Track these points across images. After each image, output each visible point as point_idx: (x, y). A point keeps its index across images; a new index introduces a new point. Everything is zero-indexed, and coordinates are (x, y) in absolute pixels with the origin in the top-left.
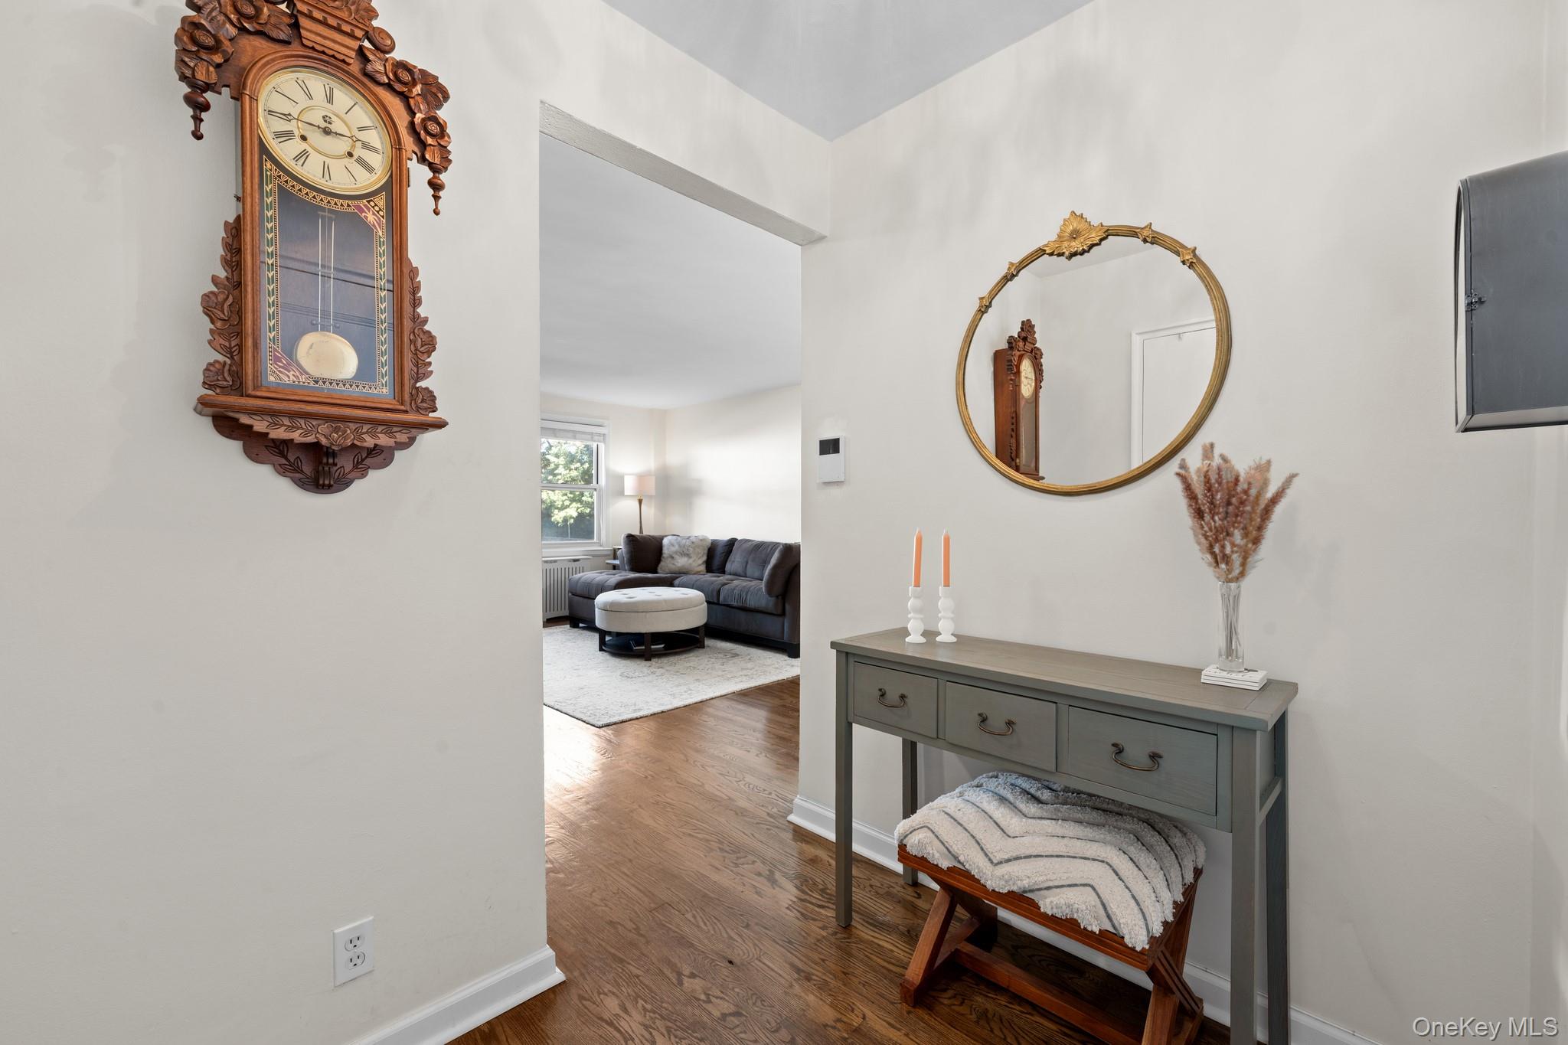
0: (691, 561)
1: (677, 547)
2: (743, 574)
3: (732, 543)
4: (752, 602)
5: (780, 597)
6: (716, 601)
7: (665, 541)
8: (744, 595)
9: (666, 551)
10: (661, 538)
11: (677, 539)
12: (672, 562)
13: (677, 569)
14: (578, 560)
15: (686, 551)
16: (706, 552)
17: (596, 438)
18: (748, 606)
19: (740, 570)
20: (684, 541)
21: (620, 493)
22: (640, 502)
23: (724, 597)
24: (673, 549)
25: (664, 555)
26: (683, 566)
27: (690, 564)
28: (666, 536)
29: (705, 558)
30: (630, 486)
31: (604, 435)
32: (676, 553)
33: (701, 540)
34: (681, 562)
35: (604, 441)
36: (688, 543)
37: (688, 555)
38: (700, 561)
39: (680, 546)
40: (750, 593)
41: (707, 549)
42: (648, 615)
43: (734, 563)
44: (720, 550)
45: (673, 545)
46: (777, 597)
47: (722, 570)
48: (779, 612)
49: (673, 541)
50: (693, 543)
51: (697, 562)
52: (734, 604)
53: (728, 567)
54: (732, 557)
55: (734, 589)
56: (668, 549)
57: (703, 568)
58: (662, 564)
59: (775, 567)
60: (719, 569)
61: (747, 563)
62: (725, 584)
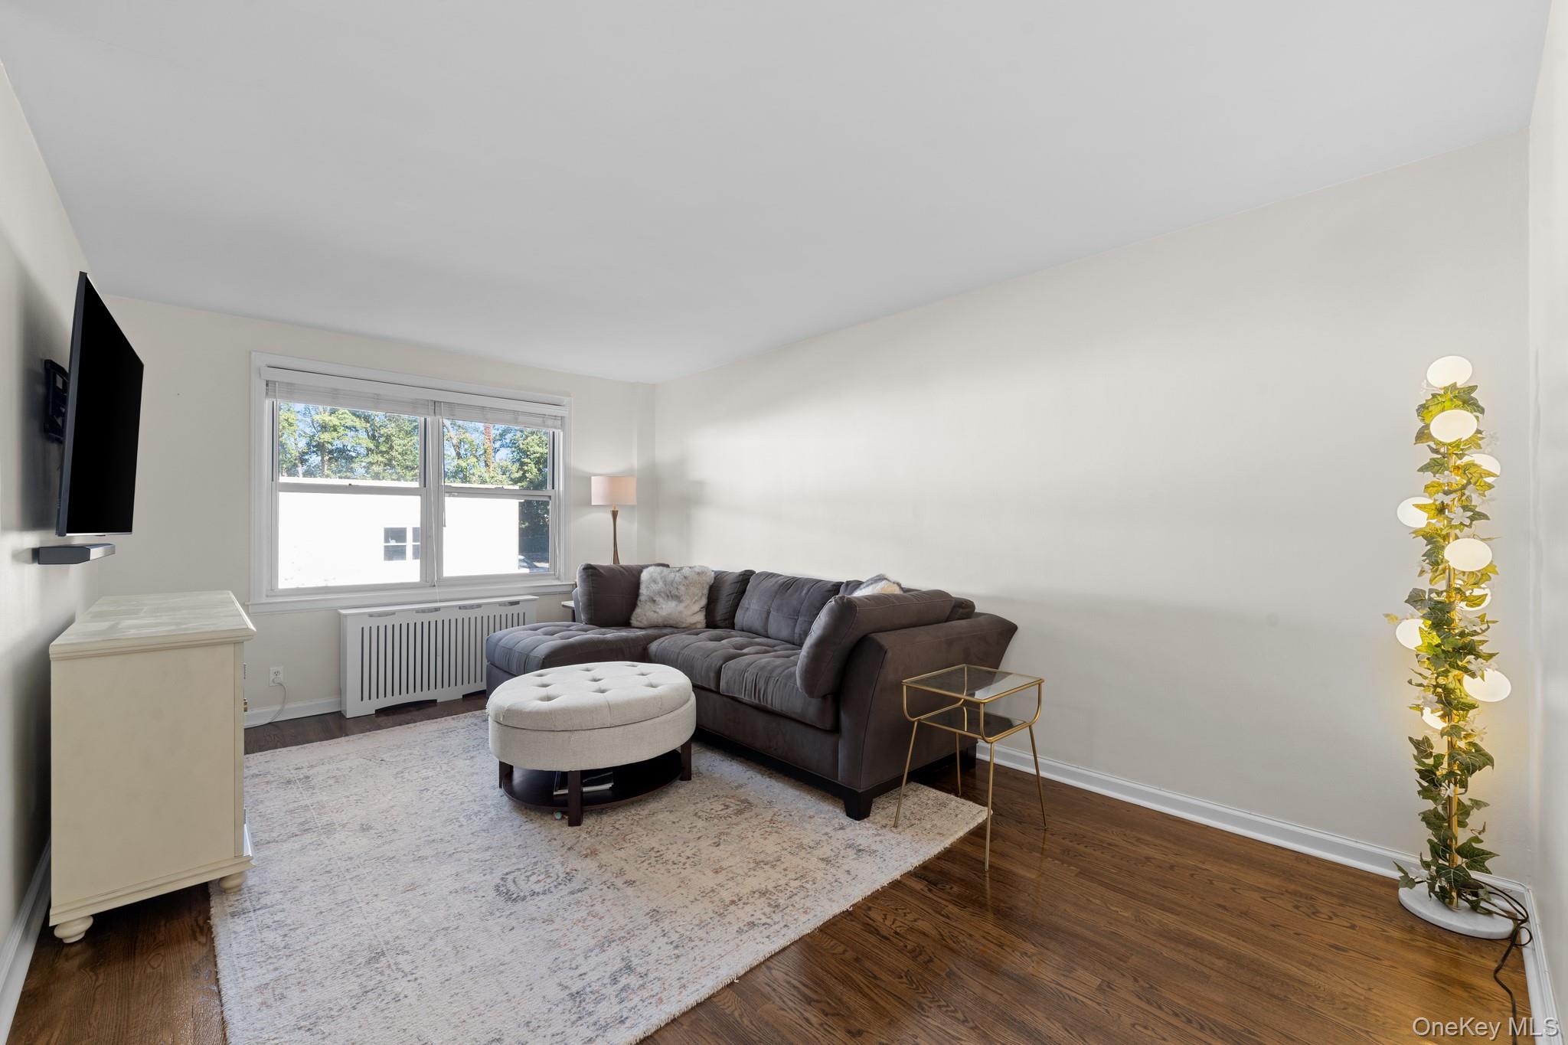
0: (681, 607)
1: (661, 584)
2: (762, 631)
3: (746, 577)
4: (776, 700)
5: (830, 698)
6: (713, 689)
7: (645, 575)
8: (761, 684)
9: (644, 591)
10: (639, 570)
11: (662, 572)
12: (654, 608)
13: (660, 620)
14: (517, 603)
15: (674, 592)
16: (706, 591)
17: (550, 422)
18: (769, 706)
19: (757, 625)
20: (672, 575)
21: (587, 502)
22: (615, 514)
23: (727, 683)
24: (655, 587)
25: (642, 598)
26: (670, 614)
27: (680, 612)
28: (647, 566)
29: (704, 602)
30: (598, 490)
31: (562, 418)
32: (659, 593)
33: (699, 574)
34: (667, 609)
35: (562, 427)
36: (678, 577)
37: (677, 598)
38: (696, 607)
39: (665, 582)
40: (772, 680)
41: (708, 587)
42: (575, 736)
43: (750, 611)
44: (726, 592)
45: (655, 581)
46: (824, 697)
47: (730, 623)
48: (828, 726)
49: (655, 575)
50: (685, 577)
51: (692, 611)
52: (746, 699)
53: (740, 617)
54: (745, 602)
55: (745, 671)
56: (647, 587)
57: (700, 618)
58: (638, 611)
59: (822, 643)
60: (725, 620)
61: (769, 613)
62: (730, 658)
